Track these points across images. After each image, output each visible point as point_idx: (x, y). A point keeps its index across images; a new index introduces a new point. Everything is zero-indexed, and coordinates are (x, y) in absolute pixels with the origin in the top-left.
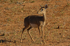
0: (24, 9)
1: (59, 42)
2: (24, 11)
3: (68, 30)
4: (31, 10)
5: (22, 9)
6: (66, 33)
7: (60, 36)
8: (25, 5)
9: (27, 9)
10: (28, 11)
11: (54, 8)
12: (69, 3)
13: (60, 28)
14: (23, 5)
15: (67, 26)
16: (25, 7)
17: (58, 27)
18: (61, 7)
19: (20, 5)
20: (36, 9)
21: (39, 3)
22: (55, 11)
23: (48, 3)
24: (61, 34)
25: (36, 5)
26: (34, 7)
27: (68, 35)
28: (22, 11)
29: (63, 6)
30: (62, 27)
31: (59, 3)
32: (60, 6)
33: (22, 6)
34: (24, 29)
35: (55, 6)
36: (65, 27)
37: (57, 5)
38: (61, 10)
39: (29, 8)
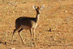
0: (15, 10)
1: (50, 46)
2: (16, 12)
3: (60, 33)
4: (23, 11)
5: (14, 10)
6: (57, 37)
7: (51, 39)
8: (16, 6)
9: (18, 10)
10: (19, 12)
11: (46, 9)
12: (62, 5)
13: (51, 30)
14: (15, 5)
15: (59, 29)
16: (17, 7)
17: (50, 30)
18: (54, 9)
19: (12, 5)
20: (28, 10)
21: (31, 4)
22: (47, 13)
23: (41, 5)
24: (52, 37)
25: (28, 6)
26: (26, 8)
27: (59, 38)
28: (14, 12)
29: (55, 8)
30: (54, 29)
31: (51, 5)
32: (52, 7)
33: (14, 7)
34: (15, 31)
35: (47, 8)
36: (57, 29)
37: (49, 7)
38: (53, 12)
39: (20, 9)
